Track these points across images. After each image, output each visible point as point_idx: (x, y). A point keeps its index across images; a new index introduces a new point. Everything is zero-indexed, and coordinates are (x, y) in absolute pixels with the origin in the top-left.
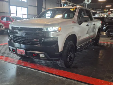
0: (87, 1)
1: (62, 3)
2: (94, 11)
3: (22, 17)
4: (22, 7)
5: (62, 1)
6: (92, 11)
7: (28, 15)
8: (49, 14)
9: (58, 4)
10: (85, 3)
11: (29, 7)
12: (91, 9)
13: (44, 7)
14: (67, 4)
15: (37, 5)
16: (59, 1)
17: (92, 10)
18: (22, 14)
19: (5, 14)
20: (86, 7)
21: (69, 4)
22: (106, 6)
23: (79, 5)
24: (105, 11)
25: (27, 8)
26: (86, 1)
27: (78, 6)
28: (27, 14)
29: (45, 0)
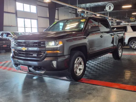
0: (109, 8)
1: (78, 12)
2: (118, 21)
4: (31, 19)
5: (79, 10)
6: (116, 20)
7: (38, 28)
9: (73, 13)
10: (106, 11)
11: (39, 19)
12: (114, 18)
13: (57, 18)
14: (85, 13)
15: (48, 17)
16: (74, 11)
17: (116, 18)
18: (31, 28)
19: (11, 28)
20: (107, 16)
21: (87, 13)
22: (133, 14)
23: (99, 13)
24: (132, 19)
25: (37, 20)
26: (107, 8)
27: (98, 15)
29: (58, 10)
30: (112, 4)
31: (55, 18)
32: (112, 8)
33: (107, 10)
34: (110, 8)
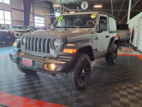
3: (5, 23)
4: (4, 10)
7: (12, 21)
8: (38, 20)
9: (48, 8)
10: (79, 9)
11: (13, 11)
13: (32, 12)
14: (60, 8)
15: (23, 9)
16: (49, 6)
25: (11, 12)
28: (10, 20)
29: (33, 3)
30: (87, 3)
31: (31, 12)
32: (87, 7)
33: (82, 7)
34: (85, 6)
